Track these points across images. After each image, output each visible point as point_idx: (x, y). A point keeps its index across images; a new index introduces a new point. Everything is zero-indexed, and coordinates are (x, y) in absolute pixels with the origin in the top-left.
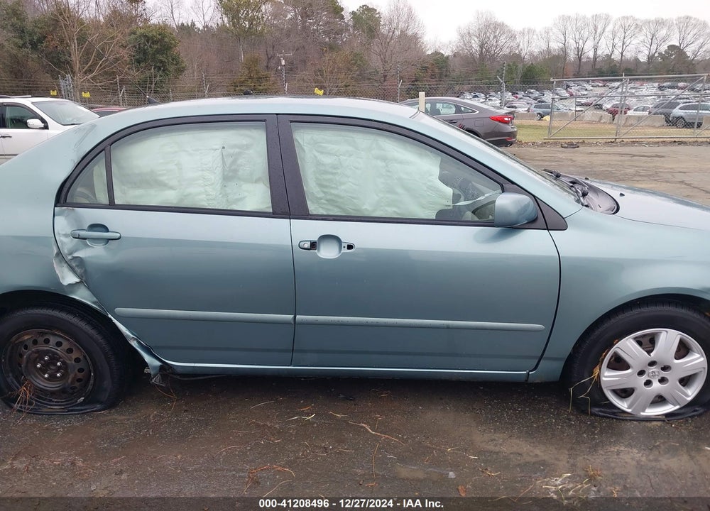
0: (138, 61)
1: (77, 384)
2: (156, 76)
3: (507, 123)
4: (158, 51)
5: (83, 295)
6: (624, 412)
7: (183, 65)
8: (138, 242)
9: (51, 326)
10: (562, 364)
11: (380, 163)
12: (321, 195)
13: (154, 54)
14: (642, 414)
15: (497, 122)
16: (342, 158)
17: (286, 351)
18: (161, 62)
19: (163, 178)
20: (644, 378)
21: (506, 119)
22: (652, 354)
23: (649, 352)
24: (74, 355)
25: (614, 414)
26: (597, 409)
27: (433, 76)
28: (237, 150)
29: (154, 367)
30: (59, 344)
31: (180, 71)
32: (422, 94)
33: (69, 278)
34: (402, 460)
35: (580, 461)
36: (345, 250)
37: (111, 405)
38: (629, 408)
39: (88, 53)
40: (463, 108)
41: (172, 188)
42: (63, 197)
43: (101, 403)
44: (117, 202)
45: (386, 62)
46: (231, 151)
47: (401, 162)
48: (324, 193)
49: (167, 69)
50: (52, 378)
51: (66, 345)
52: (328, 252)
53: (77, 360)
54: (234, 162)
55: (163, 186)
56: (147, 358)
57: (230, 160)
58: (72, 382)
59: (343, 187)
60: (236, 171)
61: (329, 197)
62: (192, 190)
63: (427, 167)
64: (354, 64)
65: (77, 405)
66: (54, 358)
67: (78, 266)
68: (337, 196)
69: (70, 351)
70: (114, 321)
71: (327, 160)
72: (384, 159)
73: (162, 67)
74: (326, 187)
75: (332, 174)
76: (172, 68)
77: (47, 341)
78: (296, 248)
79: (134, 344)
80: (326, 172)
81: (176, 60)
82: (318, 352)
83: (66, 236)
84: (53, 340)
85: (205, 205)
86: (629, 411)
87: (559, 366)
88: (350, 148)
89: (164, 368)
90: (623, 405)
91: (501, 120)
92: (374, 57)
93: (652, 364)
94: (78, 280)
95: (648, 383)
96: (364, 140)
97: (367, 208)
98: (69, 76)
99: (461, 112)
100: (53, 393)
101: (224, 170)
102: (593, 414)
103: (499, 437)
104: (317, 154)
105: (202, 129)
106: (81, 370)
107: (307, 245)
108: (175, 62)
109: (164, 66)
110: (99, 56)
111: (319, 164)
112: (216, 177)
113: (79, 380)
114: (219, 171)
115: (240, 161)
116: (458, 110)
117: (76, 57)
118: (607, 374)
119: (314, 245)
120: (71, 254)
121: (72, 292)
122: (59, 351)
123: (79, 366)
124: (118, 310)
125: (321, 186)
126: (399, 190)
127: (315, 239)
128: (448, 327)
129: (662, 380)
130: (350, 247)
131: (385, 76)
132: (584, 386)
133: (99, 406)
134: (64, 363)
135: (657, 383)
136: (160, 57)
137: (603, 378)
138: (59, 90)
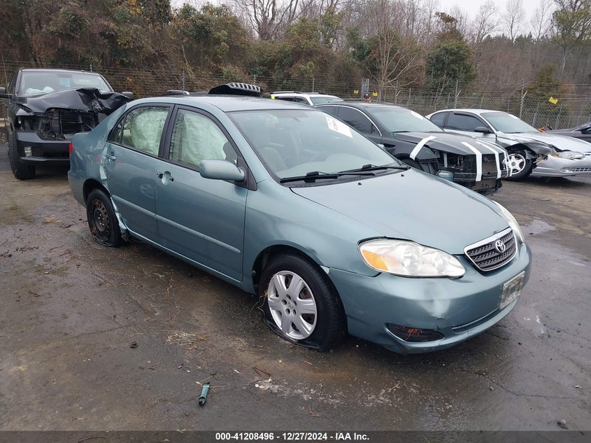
0: (437, 70)
1: (108, 232)
2: (446, 82)
4: (453, 62)
9: (101, 199)
10: (251, 281)
13: (449, 64)
14: (288, 334)
20: (286, 307)
22: (287, 290)
23: (287, 288)
24: (107, 216)
25: (275, 328)
26: (269, 322)
29: (123, 229)
31: (470, 78)
33: (103, 176)
34: (154, 302)
36: (171, 181)
37: (117, 246)
38: (281, 326)
49: (457, 77)
52: (165, 181)
56: (121, 224)
58: (106, 230)
66: (102, 216)
69: (105, 213)
70: (112, 200)
73: (453, 75)
76: (462, 76)
77: (100, 207)
79: (118, 215)
82: (166, 239)
83: (105, 156)
84: (102, 206)
86: (281, 329)
90: (278, 323)
93: (289, 297)
94: (105, 178)
95: (288, 311)
98: (368, 80)
102: (267, 325)
106: (107, 224)
107: (158, 175)
113: (108, 229)
118: (271, 296)
119: (161, 176)
121: (104, 184)
122: (102, 212)
123: (107, 221)
124: (113, 195)
132: (261, 302)
135: (292, 313)
136: (453, 66)
137: (269, 299)
138: (360, 90)
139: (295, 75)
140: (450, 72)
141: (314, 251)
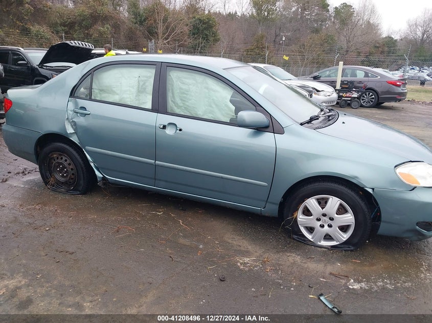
0: (194, 34)
1: (71, 181)
2: (202, 43)
3: (399, 86)
4: (205, 29)
5: (75, 139)
6: (310, 241)
7: (218, 37)
8: (97, 117)
9: (62, 151)
10: (277, 207)
11: (207, 91)
12: (181, 105)
13: (203, 30)
14: (319, 243)
15: (391, 85)
16: (190, 86)
17: (151, 178)
18: (206, 35)
19: (114, 89)
20: (319, 223)
21: (399, 83)
22: (324, 209)
23: (323, 208)
24: (71, 167)
25: (304, 240)
26: (296, 237)
27: (382, 52)
28: (146, 79)
29: (100, 177)
30: (66, 160)
31: (216, 40)
32: (341, 63)
33: (70, 130)
34: (185, 237)
35: (266, 255)
36: (178, 131)
37: (84, 193)
38: (312, 238)
39: (167, 28)
40: (370, 75)
41: (117, 94)
42: (73, 93)
43: (79, 191)
44: (93, 98)
45: (349, 42)
46: (143, 79)
47: (214, 91)
48: (183, 103)
49: (209, 40)
50: (63, 176)
51: (68, 161)
52: (170, 131)
53: (72, 169)
54: (144, 84)
55: (114, 93)
56: (97, 173)
57: (141, 83)
58: (69, 179)
59: (190, 102)
60: (145, 89)
61: (185, 106)
62: (125, 96)
63: (226, 94)
64: (327, 42)
65: (71, 190)
66: (64, 167)
67: (74, 124)
68: (188, 106)
69: (69, 164)
70: (85, 152)
71: (184, 87)
72: (207, 88)
73: (206, 38)
74: (184, 101)
75: (186, 94)
76: (212, 39)
77: (62, 158)
78: (158, 128)
79: (92, 164)
80: (184, 93)
81: (215, 34)
82: (166, 181)
83: (71, 111)
84: (64, 158)
85: (129, 103)
86: (312, 240)
87: (276, 208)
88: (194, 82)
89: (104, 178)
90: (309, 236)
91: (394, 84)
92: (342, 38)
93: (324, 215)
94: (74, 132)
95: (322, 226)
96: (200, 78)
97: (200, 114)
98: (153, 41)
99: (368, 77)
100: (63, 183)
101: (139, 87)
102: (294, 239)
103: (237, 238)
104: (179, 83)
105: (130, 67)
106: (73, 174)
107: (161, 127)
108: (213, 35)
109: (207, 37)
110: (173, 30)
111: (181, 89)
112: (134, 90)
113: (72, 179)
114: (136, 87)
115: (147, 84)
116: (366, 75)
117: (161, 29)
118: (301, 217)
119: (164, 127)
120: (72, 119)
121: (71, 137)
122: (65, 164)
123: (72, 172)
124: (87, 147)
125: (181, 100)
126: (214, 106)
127: (166, 124)
128: (222, 178)
129: (330, 226)
130: (180, 130)
131: (347, 51)
132: (289, 222)
133: (78, 193)
134: (67, 170)
135: (326, 227)
136: (206, 32)
137: (299, 219)
138: (148, 48)
139: (96, 35)
140: (204, 36)
141: (356, 177)
